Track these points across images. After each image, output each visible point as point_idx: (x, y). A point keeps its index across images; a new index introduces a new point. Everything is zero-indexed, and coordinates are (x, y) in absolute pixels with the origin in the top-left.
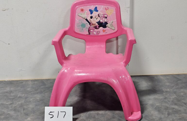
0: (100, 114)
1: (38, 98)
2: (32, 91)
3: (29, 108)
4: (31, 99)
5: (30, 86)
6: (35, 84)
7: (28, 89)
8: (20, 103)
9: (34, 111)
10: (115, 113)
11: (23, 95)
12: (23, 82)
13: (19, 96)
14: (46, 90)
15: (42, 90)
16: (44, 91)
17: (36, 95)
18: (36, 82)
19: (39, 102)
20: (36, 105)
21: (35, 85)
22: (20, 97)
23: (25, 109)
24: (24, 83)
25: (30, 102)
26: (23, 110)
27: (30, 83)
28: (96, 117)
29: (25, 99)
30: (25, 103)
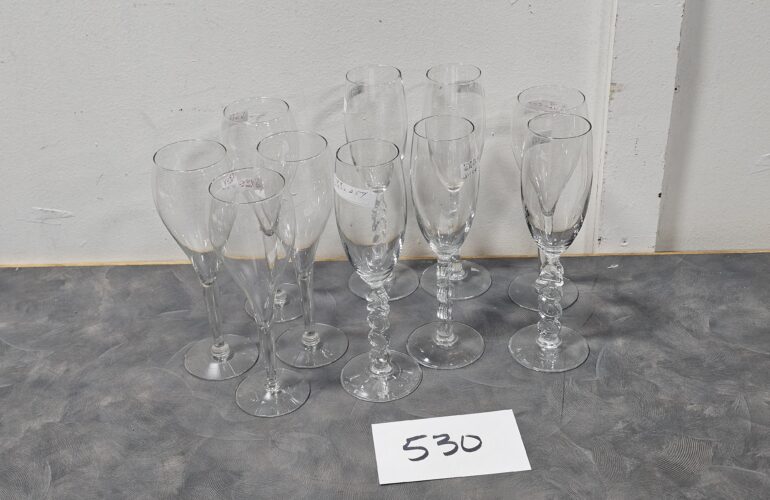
1: (144, 396)
2: (114, 345)
3: (87, 463)
4: (107, 401)
5: (101, 308)
6: (128, 294)
7: (92, 329)
8: (36, 425)
9: (115, 491)
11: (61, 369)
12: (63, 282)
13: (33, 373)
14: (189, 340)
15: (169, 338)
16: (180, 344)
17: (131, 374)
18: (135, 285)
19: (146, 420)
20: (131, 446)
21: (129, 298)
22: (40, 383)
23: (63, 473)
24: (69, 286)
25: (97, 419)
26: (54, 477)
27: (103, 287)
29: (71, 395)
30: (70, 425)
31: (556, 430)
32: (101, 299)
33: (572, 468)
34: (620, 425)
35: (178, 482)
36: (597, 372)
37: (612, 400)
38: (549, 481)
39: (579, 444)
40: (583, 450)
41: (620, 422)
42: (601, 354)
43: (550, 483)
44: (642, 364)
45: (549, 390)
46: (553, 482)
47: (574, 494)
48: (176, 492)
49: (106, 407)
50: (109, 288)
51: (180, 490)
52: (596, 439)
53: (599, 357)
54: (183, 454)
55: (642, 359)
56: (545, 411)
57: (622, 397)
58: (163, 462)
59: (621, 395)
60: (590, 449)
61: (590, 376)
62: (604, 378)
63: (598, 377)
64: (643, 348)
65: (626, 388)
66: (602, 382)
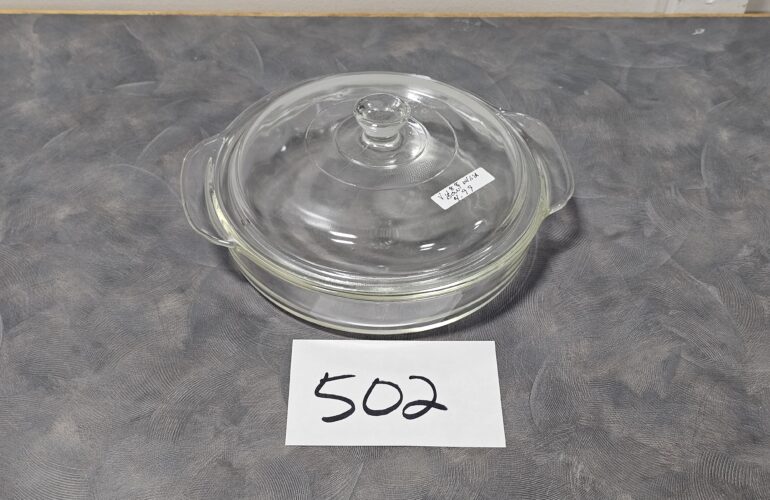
0: (636, 395)
1: (114, 205)
2: (60, 130)
3: (50, 304)
4: (62, 212)
5: (34, 76)
7: (27, 107)
9: (98, 345)
10: (751, 390)
14: (163, 125)
15: (134, 122)
16: (152, 131)
17: (92, 173)
18: (75, 44)
19: (122, 240)
20: (109, 280)
21: (70, 63)
23: (18, 320)
25: (54, 238)
27: (31, 44)
28: (616, 430)
29: (10, 203)
30: (17, 247)
31: (666, 257)
32: (32, 63)
33: (696, 311)
34: (745, 252)
35: (182, 333)
36: (704, 178)
37: (729, 216)
38: (670, 328)
39: (698, 278)
40: (705, 285)
41: (745, 247)
42: (704, 151)
43: (672, 333)
44: (758, 166)
45: (648, 204)
46: (674, 330)
47: (705, 346)
48: (181, 346)
49: (64, 221)
50: (40, 46)
51: (186, 343)
52: (718, 270)
53: (703, 155)
54: (182, 290)
55: (756, 159)
56: (648, 232)
57: (741, 212)
58: (156, 302)
59: (740, 209)
60: (714, 284)
61: (696, 183)
62: (714, 184)
63: (706, 184)
64: (755, 144)
65: (744, 200)
66: (712, 190)
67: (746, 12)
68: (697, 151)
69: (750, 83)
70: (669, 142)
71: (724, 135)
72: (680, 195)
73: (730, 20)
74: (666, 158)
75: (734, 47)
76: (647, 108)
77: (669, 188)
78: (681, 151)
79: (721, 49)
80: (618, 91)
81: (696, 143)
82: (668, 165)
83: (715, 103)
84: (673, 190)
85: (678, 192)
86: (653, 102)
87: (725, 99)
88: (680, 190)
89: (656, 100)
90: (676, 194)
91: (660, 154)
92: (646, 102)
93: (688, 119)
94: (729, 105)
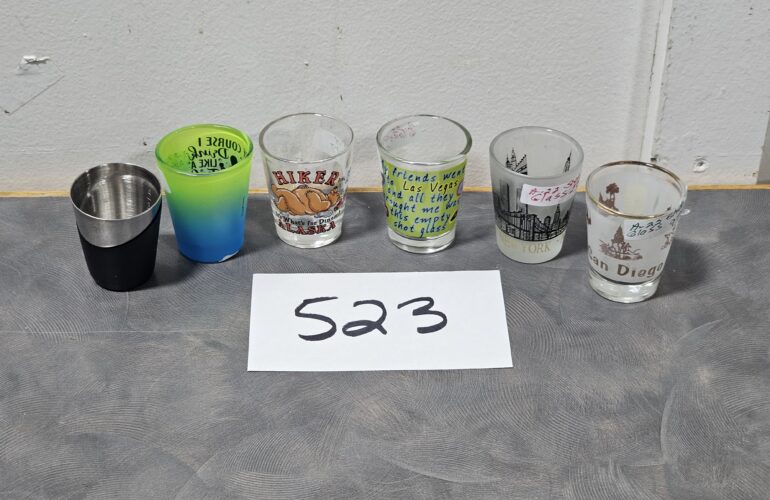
36: (664, 447)
42: (669, 402)
44: (752, 427)
53: (666, 409)
55: (750, 415)
61: (650, 456)
62: (679, 459)
63: (665, 458)
64: (751, 391)
65: (725, 484)
66: (675, 468)
67: (759, 183)
68: (658, 402)
69: (753, 292)
70: (613, 388)
71: (704, 375)
72: (622, 477)
73: (730, 193)
74: (607, 414)
75: (731, 236)
76: (586, 333)
77: (605, 465)
78: (632, 401)
79: (713, 238)
80: (543, 307)
81: (657, 390)
82: (608, 425)
83: (695, 323)
84: (611, 468)
85: (619, 471)
86: (596, 324)
87: (712, 318)
88: (622, 468)
89: (602, 320)
90: (616, 475)
91: (596, 409)
92: (586, 324)
93: (648, 351)
94: (716, 326)
